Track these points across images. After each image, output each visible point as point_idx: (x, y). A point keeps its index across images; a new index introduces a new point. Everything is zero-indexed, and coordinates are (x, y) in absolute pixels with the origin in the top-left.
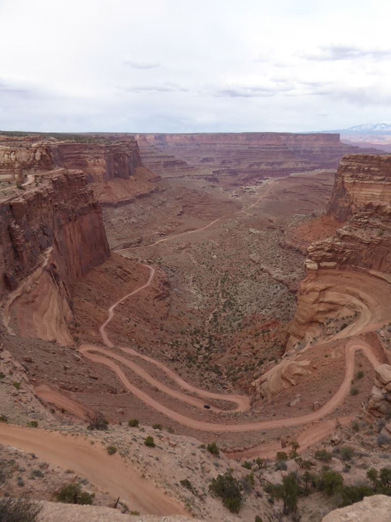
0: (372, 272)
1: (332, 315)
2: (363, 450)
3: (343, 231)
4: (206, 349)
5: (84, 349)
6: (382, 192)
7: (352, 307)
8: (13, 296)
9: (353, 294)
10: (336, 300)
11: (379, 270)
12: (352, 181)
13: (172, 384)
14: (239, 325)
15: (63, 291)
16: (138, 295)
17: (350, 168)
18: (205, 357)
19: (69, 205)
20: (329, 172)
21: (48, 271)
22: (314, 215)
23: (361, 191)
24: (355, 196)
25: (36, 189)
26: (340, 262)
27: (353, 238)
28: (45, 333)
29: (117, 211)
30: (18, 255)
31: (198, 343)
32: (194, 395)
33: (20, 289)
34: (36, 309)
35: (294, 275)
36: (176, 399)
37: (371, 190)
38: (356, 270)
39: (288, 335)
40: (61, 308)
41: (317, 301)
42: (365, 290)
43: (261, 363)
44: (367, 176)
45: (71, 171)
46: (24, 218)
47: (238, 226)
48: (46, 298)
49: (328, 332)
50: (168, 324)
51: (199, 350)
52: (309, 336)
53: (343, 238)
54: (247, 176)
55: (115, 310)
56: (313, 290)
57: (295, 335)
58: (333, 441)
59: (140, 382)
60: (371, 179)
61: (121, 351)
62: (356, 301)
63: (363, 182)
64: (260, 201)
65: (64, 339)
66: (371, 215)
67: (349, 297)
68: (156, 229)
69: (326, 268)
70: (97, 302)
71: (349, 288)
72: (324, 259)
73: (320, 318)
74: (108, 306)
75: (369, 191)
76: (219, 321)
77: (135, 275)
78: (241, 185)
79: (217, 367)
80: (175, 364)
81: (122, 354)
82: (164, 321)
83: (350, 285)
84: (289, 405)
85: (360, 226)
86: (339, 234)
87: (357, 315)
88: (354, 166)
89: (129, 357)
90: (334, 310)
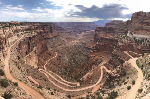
0: (104, 51)
1: (97, 62)
2: (107, 90)
3: (97, 43)
4: (69, 72)
5: (40, 70)
7: (101, 59)
8: (27, 56)
9: (101, 56)
10: (97, 58)
11: (105, 51)
13: (60, 80)
14: (77, 66)
15: (37, 56)
16: (53, 59)
18: (69, 74)
19: (40, 38)
21: (35, 52)
22: (91, 40)
25: (34, 34)
26: (97, 50)
27: (99, 45)
28: (32, 65)
29: (50, 40)
30: (29, 48)
31: (67, 70)
32: (66, 83)
33: (29, 55)
34: (31, 59)
35: (88, 54)
36: (61, 84)
38: (100, 51)
39: (88, 67)
40: (36, 60)
41: (94, 59)
42: (103, 55)
43: (82, 74)
45: (41, 31)
46: (31, 40)
48: (33, 57)
49: (97, 65)
50: (60, 66)
51: (67, 72)
52: (93, 67)
53: (97, 45)
55: (48, 62)
56: (93, 57)
57: (90, 67)
58: (100, 90)
59: (52, 79)
61: (48, 71)
62: (101, 58)
65: (36, 67)
66: (102, 40)
67: (100, 57)
68: (58, 44)
69: (95, 51)
70: (44, 60)
71: (100, 55)
72: (94, 50)
73: (95, 63)
74: (46, 61)
76: (72, 65)
77: (53, 54)
79: (72, 76)
80: (61, 75)
81: (49, 72)
82: (59, 65)
83: (100, 54)
84: (89, 83)
85: (100, 42)
86: (96, 44)
87: (102, 61)
89: (50, 73)
90: (97, 60)
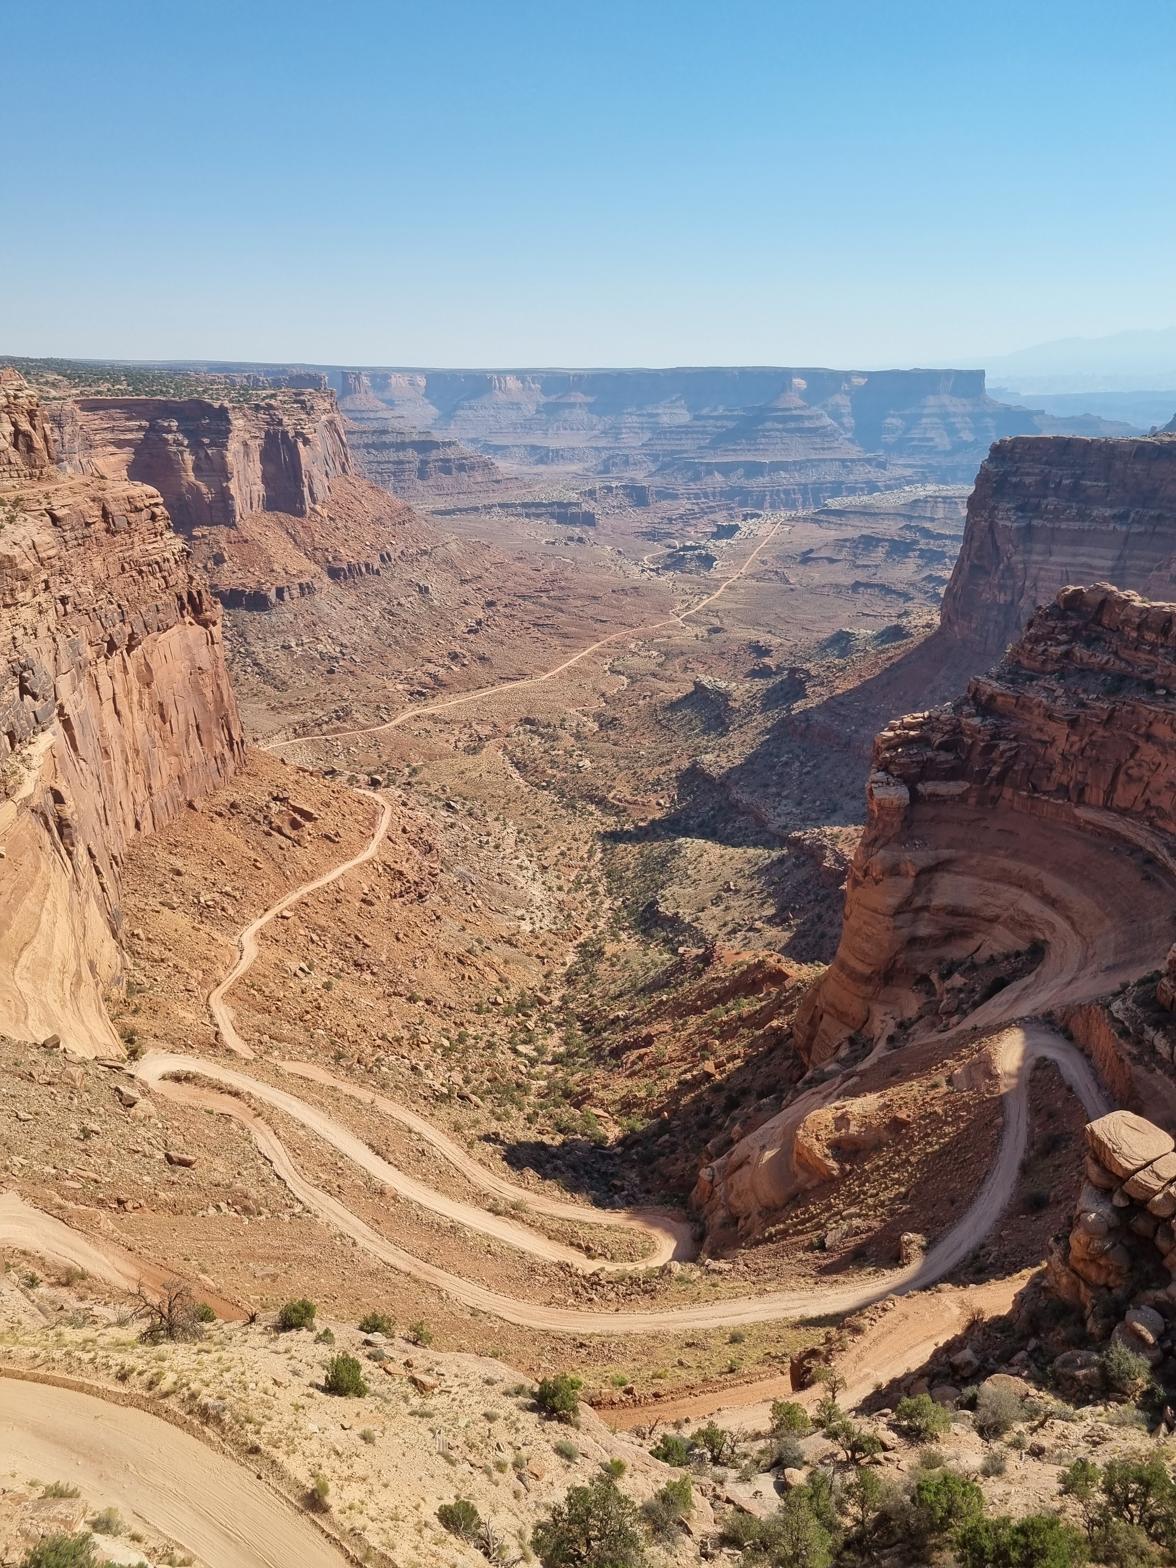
0: (1085, 813)
1: (957, 952)
3: (990, 683)
4: (556, 1059)
5: (154, 1067)
6: (1120, 558)
7: (1022, 923)
9: (1023, 884)
10: (970, 901)
11: (1107, 807)
12: (1023, 523)
13: (446, 1177)
15: (88, 878)
16: (337, 888)
17: (1014, 480)
18: (553, 1087)
20: (950, 494)
22: (897, 633)
23: (1051, 553)
24: (1033, 571)
27: (1024, 705)
29: (271, 619)
31: (530, 1040)
32: (517, 1213)
36: (458, 1226)
37: (1082, 550)
38: (1032, 805)
40: (82, 935)
41: (907, 906)
42: (1062, 870)
43: (732, 1105)
44: (1071, 507)
47: (660, 665)
48: (29, 903)
49: (947, 1003)
51: (534, 1062)
52: (884, 1019)
53: (990, 704)
54: (689, 507)
55: (262, 935)
56: (895, 871)
57: (841, 1016)
59: (339, 1176)
60: (1082, 516)
61: (277, 1072)
62: (1032, 906)
63: (1057, 525)
64: (730, 588)
65: (88, 1035)
66: (1075, 635)
67: (1011, 893)
68: (396, 676)
69: (936, 799)
70: (204, 913)
71: (1010, 864)
72: (929, 770)
73: (919, 960)
74: (240, 923)
75: (1075, 555)
76: (599, 969)
77: (329, 824)
78: (669, 535)
80: (456, 1112)
81: (283, 1081)
82: (421, 972)
83: (1014, 854)
84: (820, 1246)
85: (1044, 669)
86: (976, 693)
87: (1037, 950)
88: (1028, 474)
89: (303, 1089)
90: (965, 934)
